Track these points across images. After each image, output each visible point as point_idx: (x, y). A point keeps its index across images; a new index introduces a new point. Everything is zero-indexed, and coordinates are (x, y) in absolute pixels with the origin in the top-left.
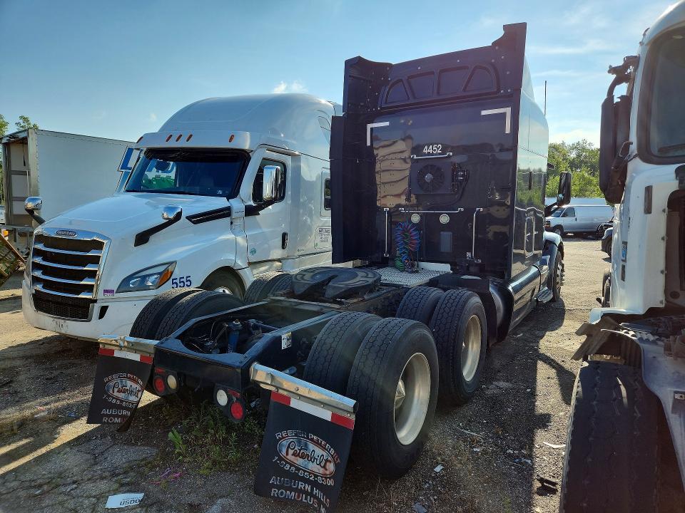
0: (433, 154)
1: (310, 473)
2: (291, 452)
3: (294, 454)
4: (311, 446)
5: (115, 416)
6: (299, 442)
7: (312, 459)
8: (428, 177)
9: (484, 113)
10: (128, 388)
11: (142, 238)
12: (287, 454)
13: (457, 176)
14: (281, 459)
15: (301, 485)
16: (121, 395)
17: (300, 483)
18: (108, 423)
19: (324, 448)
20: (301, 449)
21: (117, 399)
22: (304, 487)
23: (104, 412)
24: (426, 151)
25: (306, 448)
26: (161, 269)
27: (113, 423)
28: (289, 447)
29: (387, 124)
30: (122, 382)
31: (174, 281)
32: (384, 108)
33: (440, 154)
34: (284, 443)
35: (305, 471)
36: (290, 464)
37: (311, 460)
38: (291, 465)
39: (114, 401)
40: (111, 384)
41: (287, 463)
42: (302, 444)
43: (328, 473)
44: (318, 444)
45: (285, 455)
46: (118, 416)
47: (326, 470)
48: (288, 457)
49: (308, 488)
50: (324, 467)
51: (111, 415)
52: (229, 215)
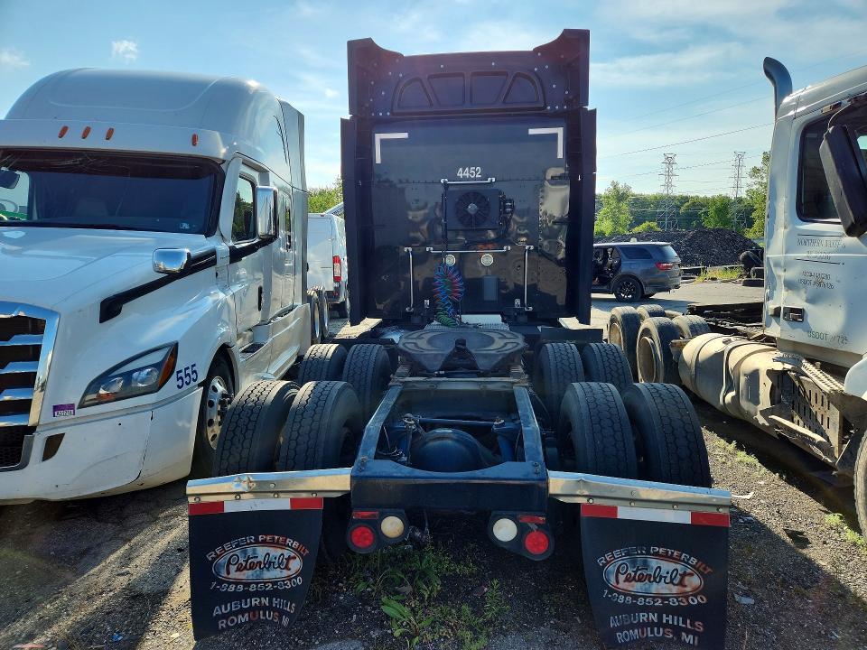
0: (470, 179)
1: (654, 598)
2: (622, 578)
3: (627, 580)
4: (654, 563)
5: (236, 614)
6: (634, 562)
7: (657, 578)
8: (472, 208)
9: (532, 132)
10: (261, 559)
11: (111, 308)
12: (618, 582)
13: (505, 207)
14: (611, 591)
15: (643, 617)
16: (246, 575)
17: (641, 614)
18: (228, 628)
19: (677, 560)
20: (638, 570)
21: (237, 583)
22: (648, 618)
23: (217, 611)
24: (461, 175)
25: (646, 565)
26: (157, 357)
27: (239, 626)
28: (618, 571)
29: (405, 135)
30: (245, 552)
31: (179, 375)
32: (397, 114)
33: (479, 179)
34: (611, 568)
35: (645, 597)
36: (623, 594)
37: (655, 580)
38: (626, 595)
39: (232, 588)
40: (222, 561)
41: (619, 593)
42: (639, 563)
43: (688, 589)
44: (666, 557)
45: (615, 585)
46: (242, 611)
47: (685, 586)
48: (619, 586)
49: (654, 617)
50: (681, 584)
51: (232, 613)
52: (214, 262)
